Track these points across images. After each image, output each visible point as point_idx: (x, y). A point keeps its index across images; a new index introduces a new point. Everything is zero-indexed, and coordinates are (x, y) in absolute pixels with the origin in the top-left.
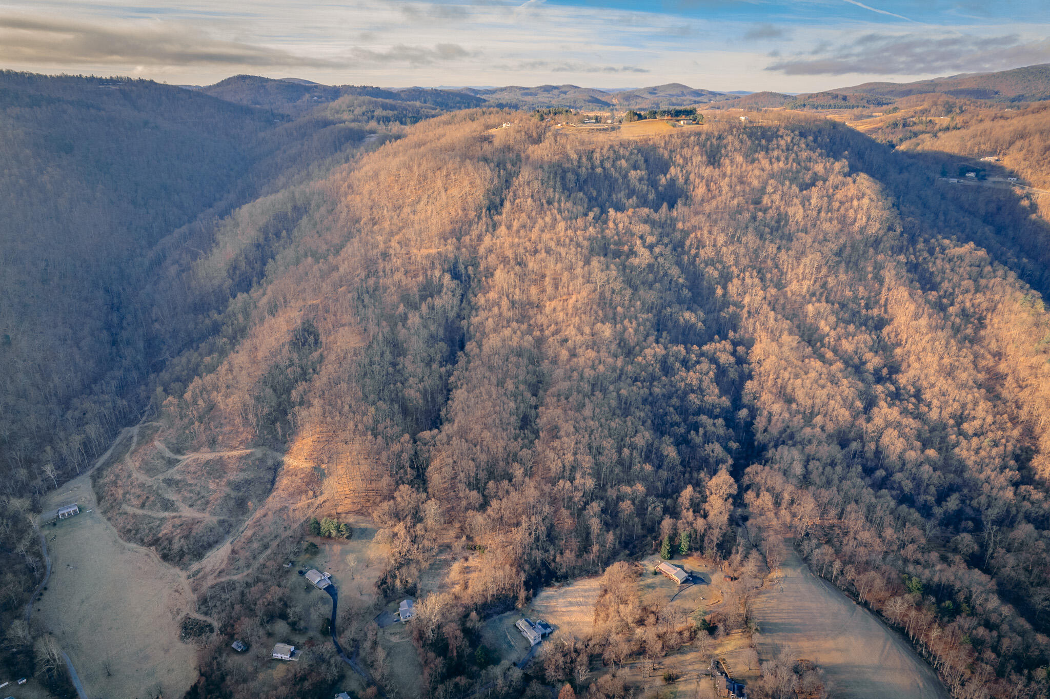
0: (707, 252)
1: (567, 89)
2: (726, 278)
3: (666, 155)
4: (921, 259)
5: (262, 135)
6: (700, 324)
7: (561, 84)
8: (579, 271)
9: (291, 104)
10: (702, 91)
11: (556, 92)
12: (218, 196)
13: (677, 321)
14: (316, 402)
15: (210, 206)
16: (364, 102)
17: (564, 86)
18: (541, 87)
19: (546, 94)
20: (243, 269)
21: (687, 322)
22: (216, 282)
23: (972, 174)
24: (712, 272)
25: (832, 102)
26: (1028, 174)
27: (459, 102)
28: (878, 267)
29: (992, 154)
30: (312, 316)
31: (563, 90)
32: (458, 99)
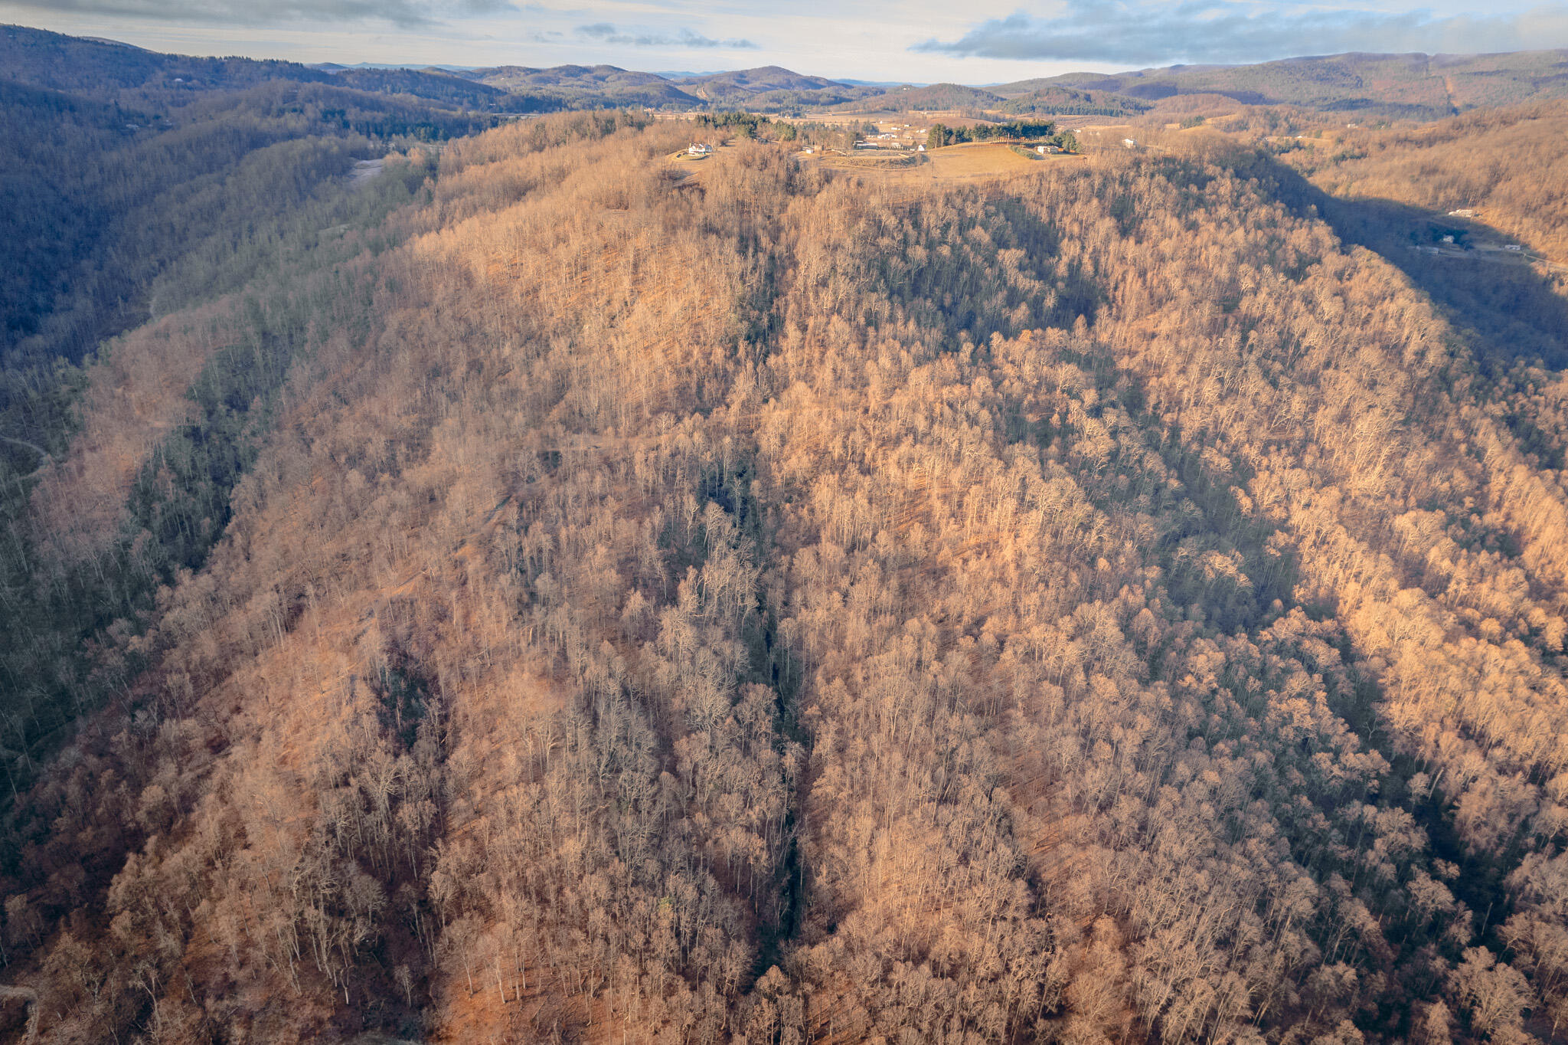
0: (1192, 421)
1: (604, 73)
2: (1243, 473)
3: (1044, 217)
4: (1517, 408)
5: (112, 157)
6: (1243, 578)
7: (593, 65)
8: (998, 482)
9: (135, 91)
10: (817, 79)
11: (586, 76)
12: (40, 299)
13: (1199, 575)
14: (508, 903)
15: (31, 328)
16: (315, 94)
17: (599, 68)
18: (561, 69)
19: (571, 81)
20: (171, 497)
21: (1220, 574)
22: (107, 538)
23: (1449, 239)
24: (1217, 460)
25: (1074, 103)
26: (1537, 241)
27: (456, 95)
28: (1469, 430)
29: (1464, 203)
30: (401, 630)
31: (598, 73)
32: (453, 89)
